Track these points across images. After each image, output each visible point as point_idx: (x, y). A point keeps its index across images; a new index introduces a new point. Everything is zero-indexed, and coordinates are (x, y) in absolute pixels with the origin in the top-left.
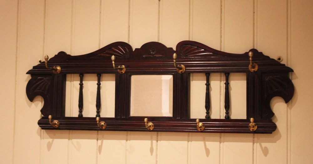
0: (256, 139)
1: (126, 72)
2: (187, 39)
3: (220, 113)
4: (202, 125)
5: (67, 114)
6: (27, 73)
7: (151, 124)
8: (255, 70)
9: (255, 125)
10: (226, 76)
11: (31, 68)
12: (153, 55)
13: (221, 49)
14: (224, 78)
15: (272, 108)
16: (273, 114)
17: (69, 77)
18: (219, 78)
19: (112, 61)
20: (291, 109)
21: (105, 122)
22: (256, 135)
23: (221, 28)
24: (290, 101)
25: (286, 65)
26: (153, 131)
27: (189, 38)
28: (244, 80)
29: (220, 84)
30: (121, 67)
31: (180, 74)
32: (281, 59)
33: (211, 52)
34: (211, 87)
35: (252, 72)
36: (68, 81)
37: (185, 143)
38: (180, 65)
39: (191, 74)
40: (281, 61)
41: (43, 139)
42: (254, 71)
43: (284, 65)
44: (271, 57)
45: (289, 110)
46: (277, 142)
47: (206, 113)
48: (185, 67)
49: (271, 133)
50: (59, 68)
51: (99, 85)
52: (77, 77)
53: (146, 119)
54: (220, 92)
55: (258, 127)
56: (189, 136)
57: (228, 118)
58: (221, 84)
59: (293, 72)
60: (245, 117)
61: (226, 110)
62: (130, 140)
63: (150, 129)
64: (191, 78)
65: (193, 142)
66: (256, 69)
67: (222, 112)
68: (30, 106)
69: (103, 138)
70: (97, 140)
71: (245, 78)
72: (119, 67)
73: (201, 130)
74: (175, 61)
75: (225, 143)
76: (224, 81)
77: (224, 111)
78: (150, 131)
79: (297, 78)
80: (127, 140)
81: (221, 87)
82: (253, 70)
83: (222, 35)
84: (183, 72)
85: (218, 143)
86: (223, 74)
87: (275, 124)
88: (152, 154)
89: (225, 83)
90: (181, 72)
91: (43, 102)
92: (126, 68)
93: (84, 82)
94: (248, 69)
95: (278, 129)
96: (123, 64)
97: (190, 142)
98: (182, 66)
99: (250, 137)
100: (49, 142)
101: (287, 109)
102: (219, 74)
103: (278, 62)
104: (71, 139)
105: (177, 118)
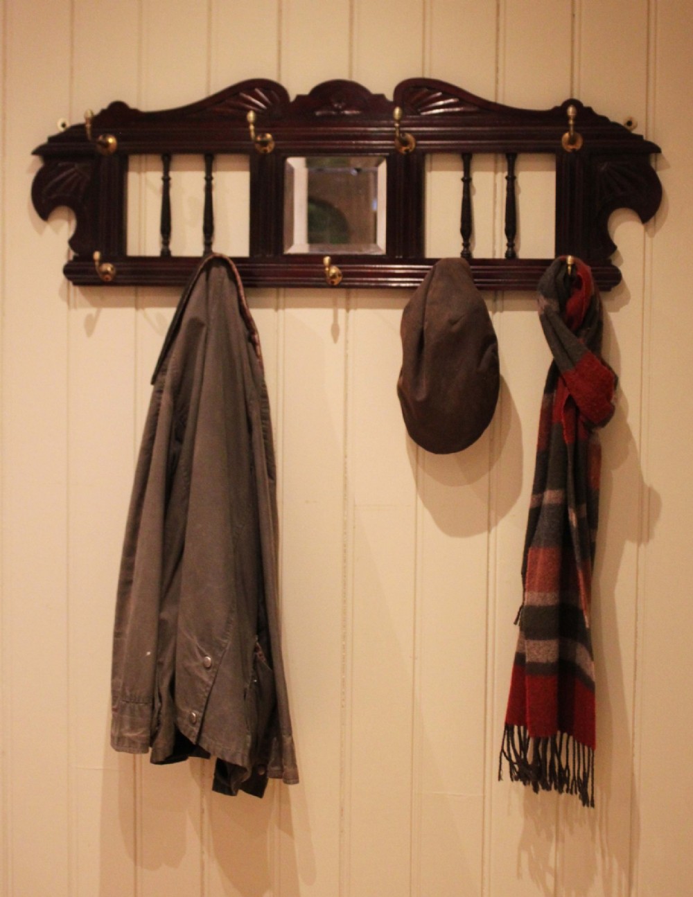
1: (274, 149)
2: (420, 75)
3: (494, 243)
5: (133, 249)
6: (35, 153)
7: (334, 270)
8: (576, 148)
10: (508, 161)
11: (43, 140)
12: (337, 110)
13: (497, 97)
14: (503, 164)
15: (611, 233)
16: (613, 248)
17: (134, 161)
18: (492, 164)
19: (247, 124)
20: (652, 236)
24: (652, 220)
25: (644, 138)
26: (339, 286)
27: (423, 72)
28: (550, 170)
29: (495, 180)
30: (265, 138)
31: (403, 157)
32: (634, 124)
33: (475, 106)
34: (473, 187)
35: (568, 153)
36: (133, 171)
38: (404, 135)
39: (428, 157)
40: (634, 128)
41: (75, 307)
42: (574, 150)
43: (641, 137)
44: (612, 119)
45: (648, 239)
46: (621, 310)
47: (463, 244)
48: (416, 140)
49: (610, 289)
50: (111, 140)
51: (209, 179)
52: (156, 161)
53: (327, 260)
54: (495, 196)
57: (512, 256)
58: (497, 179)
59: (659, 155)
60: (551, 255)
61: (508, 238)
62: (284, 308)
63: (333, 282)
64: (427, 165)
66: (578, 146)
67: (498, 240)
68: (40, 232)
71: (553, 164)
72: (259, 138)
74: (397, 125)
76: (503, 172)
77: (502, 240)
78: (332, 286)
79: (668, 166)
80: (277, 310)
81: (495, 185)
82: (571, 147)
83: (500, 67)
84: (410, 151)
86: (501, 157)
87: (618, 270)
88: (336, 340)
89: (507, 178)
90: (407, 151)
91: (74, 223)
92: (275, 138)
93: (172, 174)
94: (560, 144)
95: (624, 284)
96: (269, 132)
98: (409, 136)
100: (90, 315)
101: (645, 235)
102: (492, 156)
103: (626, 130)
104: (143, 307)
105: (397, 257)
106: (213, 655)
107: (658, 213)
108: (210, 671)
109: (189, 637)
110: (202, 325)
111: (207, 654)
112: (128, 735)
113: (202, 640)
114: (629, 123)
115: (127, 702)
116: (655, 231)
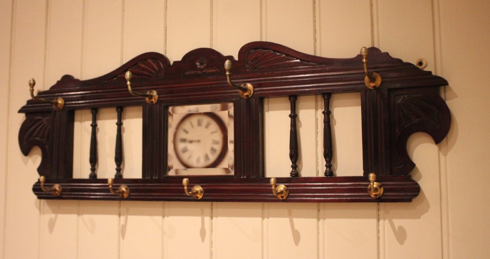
0: (382, 212)
1: (158, 100)
2: (258, 39)
3: (317, 166)
4: (285, 189)
5: (76, 176)
6: (20, 111)
7: (198, 188)
8: (376, 85)
9: (380, 187)
10: (324, 99)
11: (24, 103)
12: (201, 70)
13: (315, 52)
14: (321, 103)
15: (410, 154)
16: (413, 165)
17: (78, 114)
18: (313, 103)
21: (128, 186)
22: (382, 204)
23: (314, 16)
24: (445, 140)
25: (433, 74)
26: (202, 200)
27: (261, 38)
28: (357, 105)
29: (316, 114)
30: (151, 94)
31: (245, 101)
32: (424, 64)
33: (297, 59)
34: (299, 121)
35: (370, 90)
36: (78, 121)
37: (257, 220)
38: (245, 85)
39: (266, 100)
40: (425, 67)
41: (44, 214)
42: (374, 86)
43: (430, 73)
44: (405, 60)
45: (442, 157)
46: (422, 217)
47: (292, 166)
48: (254, 88)
49: (410, 200)
50: (60, 101)
52: (88, 114)
53: (185, 181)
54: (317, 128)
55: (385, 190)
56: (263, 209)
57: (330, 174)
58: (318, 114)
59: (447, 86)
60: (360, 173)
61: (326, 161)
62: (168, 216)
63: (197, 197)
64: (266, 106)
65: (271, 219)
66: (379, 82)
69: (128, 213)
70: (120, 215)
71: (359, 101)
72: (148, 93)
73: (282, 197)
74: (227, 73)
75: (327, 220)
76: (322, 109)
77: (322, 162)
78: (197, 200)
79: (456, 96)
80: (164, 217)
81: (317, 119)
82: (372, 84)
83: (317, 28)
84: (250, 96)
85: (315, 220)
86: (320, 97)
87: (417, 184)
89: (323, 113)
90: (247, 96)
91: (41, 157)
92: (158, 94)
93: (99, 123)
94: (364, 83)
95: (423, 192)
96: (154, 89)
97: (266, 219)
98: (249, 86)
99: (371, 208)
100: (51, 219)
101: (439, 154)
102: (313, 97)
103: (418, 68)
104: (82, 214)
105: (242, 177)
107: (449, 134)
114: (420, 63)
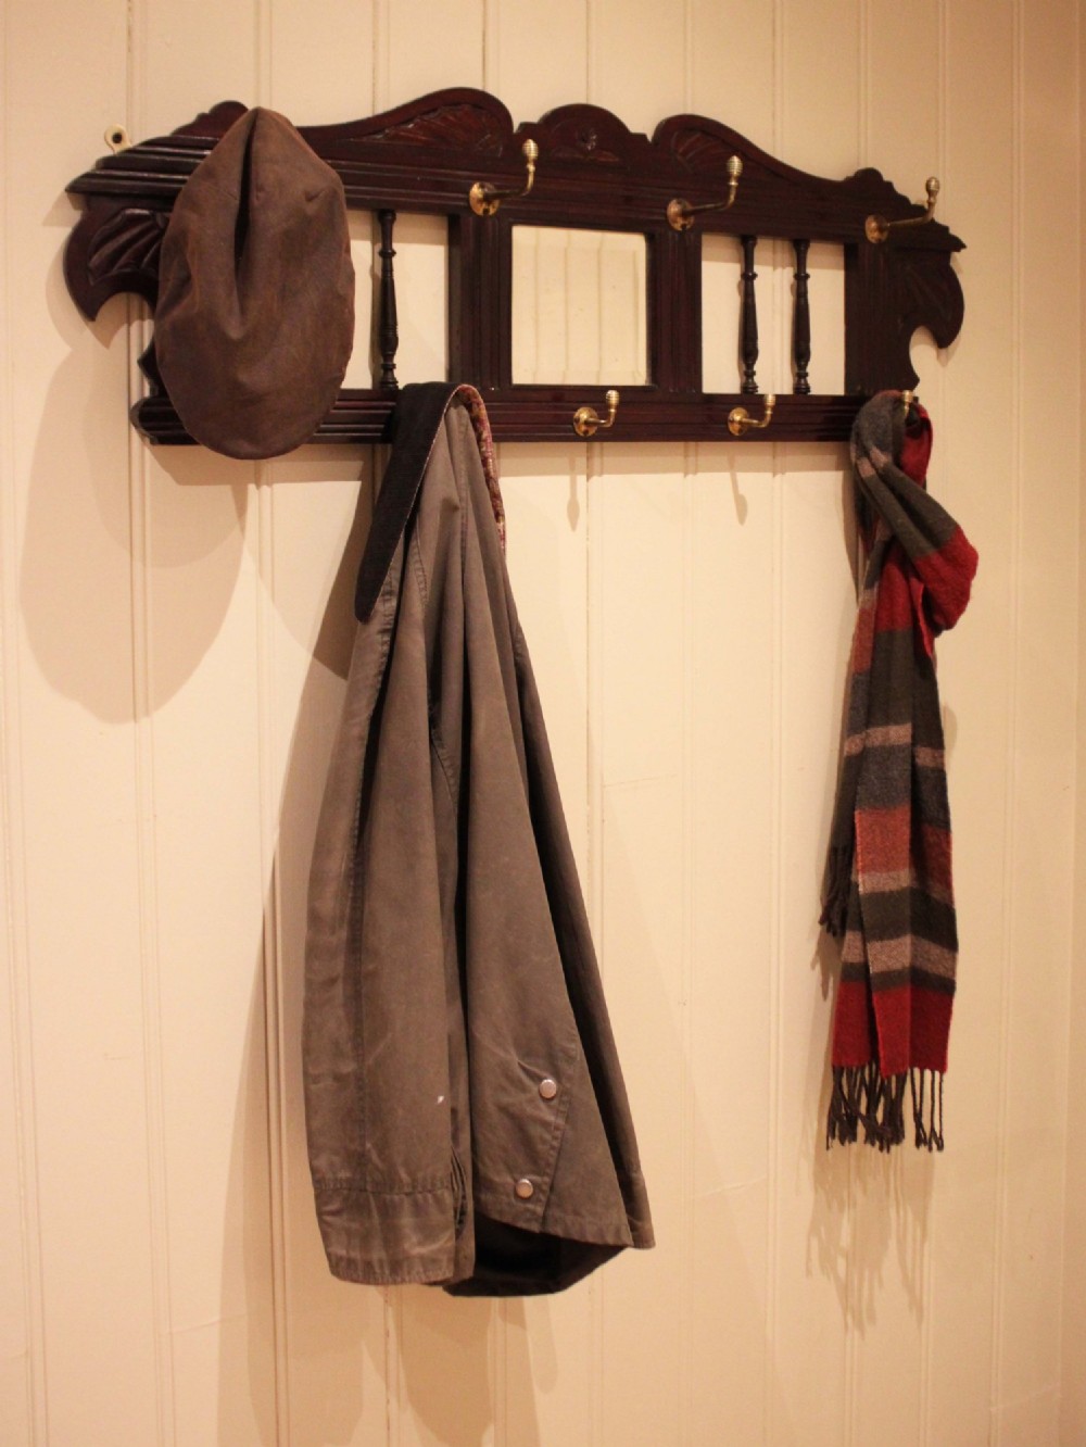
1: (500, 208)
3: (773, 371)
6: (66, 190)
8: (882, 237)
10: (799, 251)
11: (85, 165)
12: (585, 153)
15: (912, 360)
16: (915, 381)
20: (944, 364)
24: (951, 344)
25: (950, 230)
26: (593, 438)
29: (773, 278)
30: (485, 190)
31: (677, 236)
35: (871, 245)
37: (675, 479)
38: (679, 202)
42: (880, 240)
43: (946, 229)
44: (913, 200)
47: (745, 373)
51: (388, 255)
53: (613, 396)
54: (773, 302)
56: (688, 455)
57: (801, 391)
63: (586, 432)
65: (701, 475)
66: (884, 234)
67: (777, 367)
73: (740, 431)
76: (783, 267)
81: (773, 286)
82: (876, 236)
84: (688, 226)
85: (770, 475)
86: (780, 245)
88: (574, 526)
89: (795, 276)
90: (683, 226)
91: (149, 324)
94: (864, 231)
96: (489, 181)
97: (691, 476)
98: (687, 203)
101: (938, 367)
102: (771, 243)
104: (269, 482)
106: (557, 1076)
107: (959, 334)
108: (555, 1102)
109: (502, 1054)
110: (456, 508)
111: (544, 1074)
112: (417, 1251)
113: (526, 1052)
115: (407, 1194)
116: (948, 359)
